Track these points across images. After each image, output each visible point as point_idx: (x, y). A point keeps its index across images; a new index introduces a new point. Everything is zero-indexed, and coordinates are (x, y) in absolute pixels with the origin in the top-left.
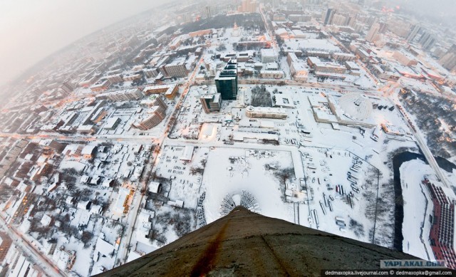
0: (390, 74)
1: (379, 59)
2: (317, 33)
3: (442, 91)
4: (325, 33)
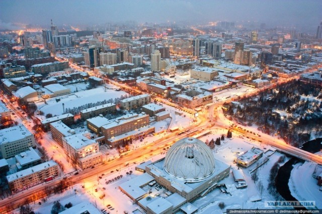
0: (201, 96)
1: (179, 86)
2: (85, 82)
3: (256, 86)
4: (98, 79)
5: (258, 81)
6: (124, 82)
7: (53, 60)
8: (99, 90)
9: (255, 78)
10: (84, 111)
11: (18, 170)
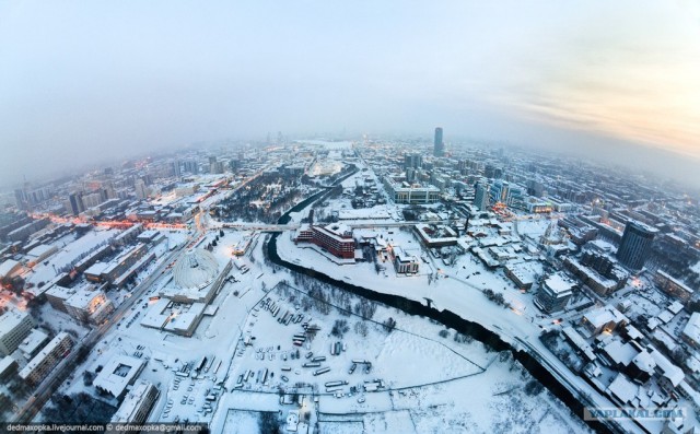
0: (189, 210)
1: (167, 207)
2: (72, 232)
3: (232, 187)
4: (85, 225)
5: (233, 183)
6: (113, 220)
7: (31, 220)
8: (89, 236)
9: (230, 182)
10: (78, 264)
11: (29, 361)
